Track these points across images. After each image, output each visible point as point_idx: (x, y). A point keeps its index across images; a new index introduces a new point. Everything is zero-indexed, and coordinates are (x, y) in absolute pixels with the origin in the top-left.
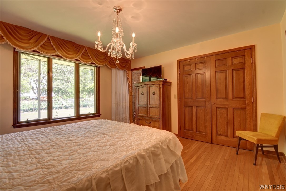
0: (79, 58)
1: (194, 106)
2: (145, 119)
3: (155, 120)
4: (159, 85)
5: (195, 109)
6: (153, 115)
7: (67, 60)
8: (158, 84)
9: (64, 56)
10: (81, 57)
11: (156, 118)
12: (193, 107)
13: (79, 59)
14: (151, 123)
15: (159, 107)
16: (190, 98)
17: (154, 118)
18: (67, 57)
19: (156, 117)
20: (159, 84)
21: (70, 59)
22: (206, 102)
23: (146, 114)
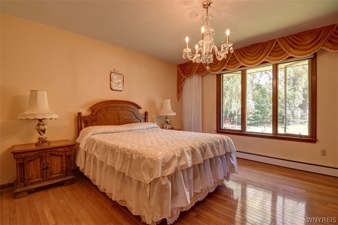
0: (267, 59)
7: (251, 67)
9: (248, 64)
10: (269, 57)
13: (267, 61)
18: (250, 65)
21: (255, 65)
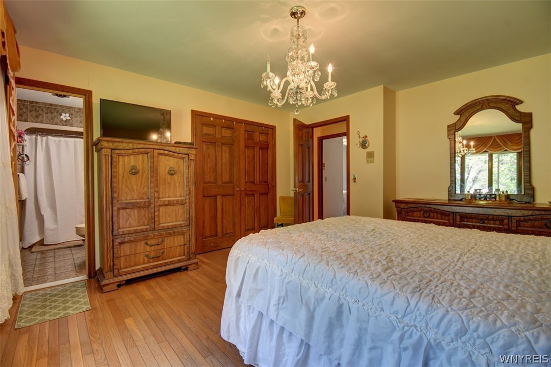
1: (219, 195)
2: (146, 238)
3: (178, 232)
4: (188, 154)
5: (221, 200)
6: (169, 223)
8: (186, 152)
11: (181, 226)
12: (218, 197)
14: (163, 241)
15: (187, 201)
16: (213, 183)
17: (175, 227)
19: (181, 224)
20: (188, 152)
22: (234, 187)
23: (146, 223)
